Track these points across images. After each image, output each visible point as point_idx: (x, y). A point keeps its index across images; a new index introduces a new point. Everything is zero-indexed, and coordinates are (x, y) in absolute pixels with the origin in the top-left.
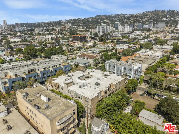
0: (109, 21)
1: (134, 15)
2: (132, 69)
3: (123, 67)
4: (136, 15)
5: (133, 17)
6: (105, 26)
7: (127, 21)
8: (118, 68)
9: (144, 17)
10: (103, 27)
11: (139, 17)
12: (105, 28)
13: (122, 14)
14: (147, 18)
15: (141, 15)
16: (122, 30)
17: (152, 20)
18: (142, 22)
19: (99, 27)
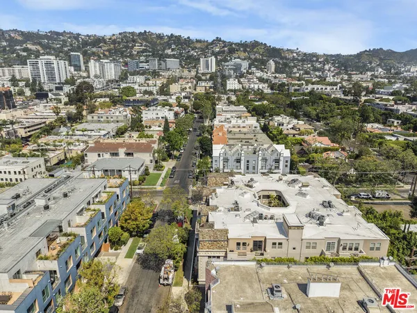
0: (39, 47)
1: (105, 38)
2: (282, 158)
3: (260, 158)
4: (110, 39)
5: (105, 43)
6: (55, 62)
7: (94, 49)
8: (248, 162)
9: (130, 45)
10: (48, 64)
11: (119, 43)
12: (55, 66)
13: (68, 33)
14: (137, 48)
15: (122, 40)
16: (98, 73)
17: (149, 52)
18: (131, 56)
19: (35, 65)
